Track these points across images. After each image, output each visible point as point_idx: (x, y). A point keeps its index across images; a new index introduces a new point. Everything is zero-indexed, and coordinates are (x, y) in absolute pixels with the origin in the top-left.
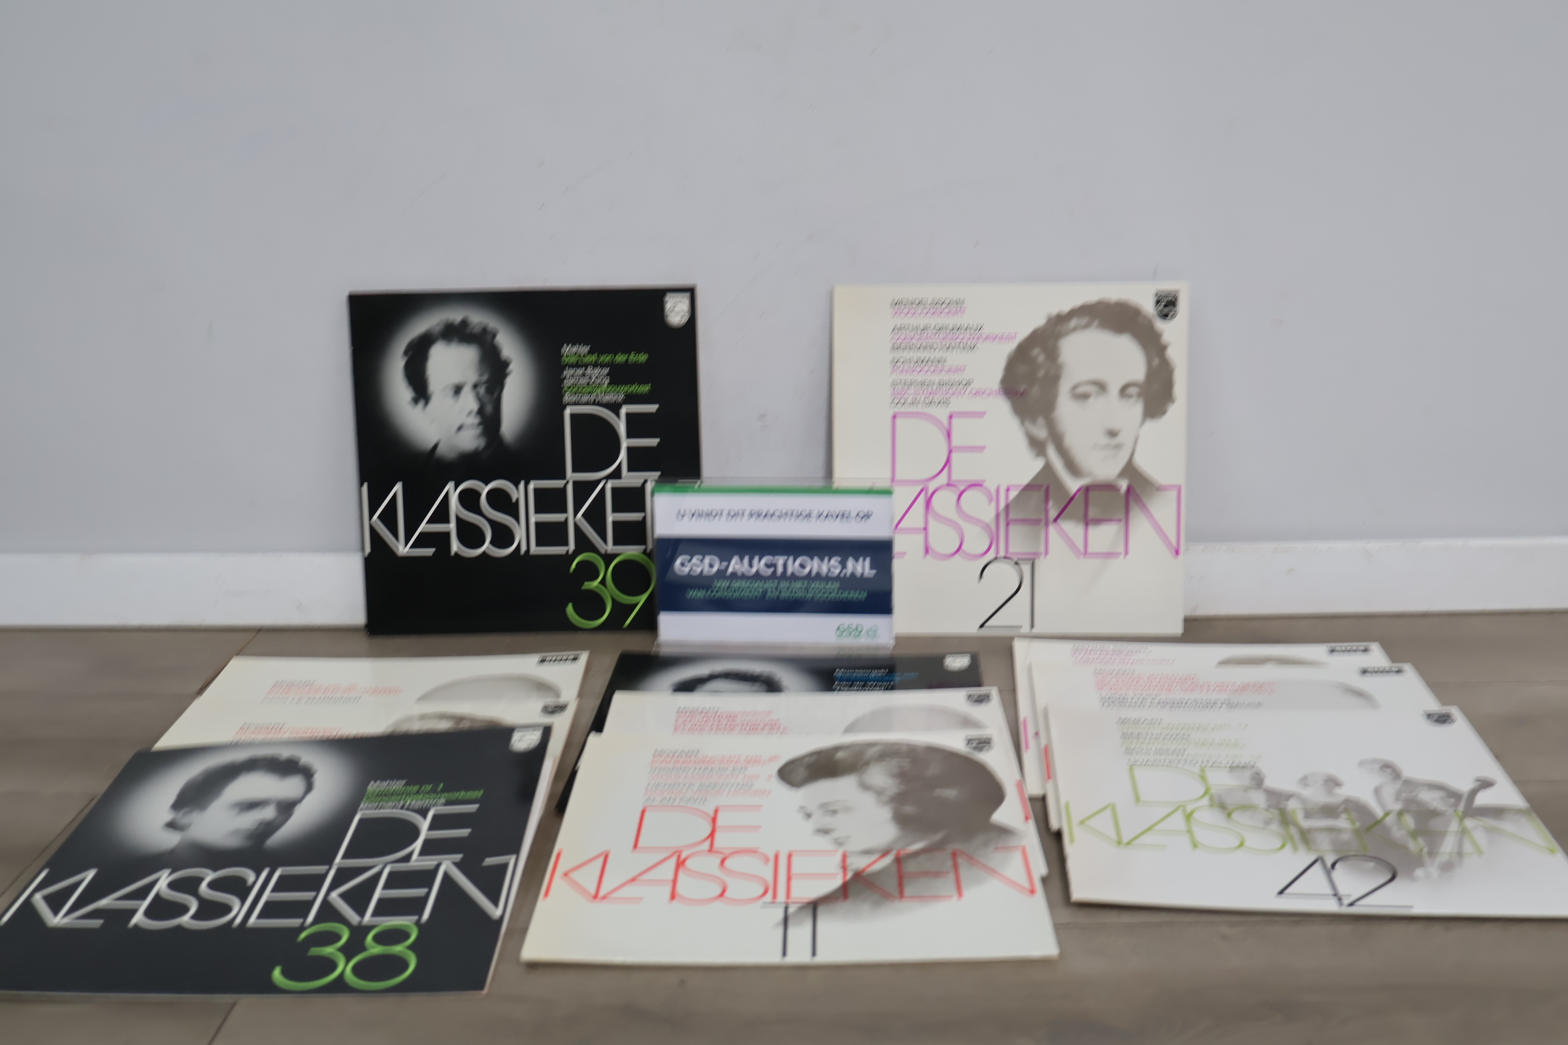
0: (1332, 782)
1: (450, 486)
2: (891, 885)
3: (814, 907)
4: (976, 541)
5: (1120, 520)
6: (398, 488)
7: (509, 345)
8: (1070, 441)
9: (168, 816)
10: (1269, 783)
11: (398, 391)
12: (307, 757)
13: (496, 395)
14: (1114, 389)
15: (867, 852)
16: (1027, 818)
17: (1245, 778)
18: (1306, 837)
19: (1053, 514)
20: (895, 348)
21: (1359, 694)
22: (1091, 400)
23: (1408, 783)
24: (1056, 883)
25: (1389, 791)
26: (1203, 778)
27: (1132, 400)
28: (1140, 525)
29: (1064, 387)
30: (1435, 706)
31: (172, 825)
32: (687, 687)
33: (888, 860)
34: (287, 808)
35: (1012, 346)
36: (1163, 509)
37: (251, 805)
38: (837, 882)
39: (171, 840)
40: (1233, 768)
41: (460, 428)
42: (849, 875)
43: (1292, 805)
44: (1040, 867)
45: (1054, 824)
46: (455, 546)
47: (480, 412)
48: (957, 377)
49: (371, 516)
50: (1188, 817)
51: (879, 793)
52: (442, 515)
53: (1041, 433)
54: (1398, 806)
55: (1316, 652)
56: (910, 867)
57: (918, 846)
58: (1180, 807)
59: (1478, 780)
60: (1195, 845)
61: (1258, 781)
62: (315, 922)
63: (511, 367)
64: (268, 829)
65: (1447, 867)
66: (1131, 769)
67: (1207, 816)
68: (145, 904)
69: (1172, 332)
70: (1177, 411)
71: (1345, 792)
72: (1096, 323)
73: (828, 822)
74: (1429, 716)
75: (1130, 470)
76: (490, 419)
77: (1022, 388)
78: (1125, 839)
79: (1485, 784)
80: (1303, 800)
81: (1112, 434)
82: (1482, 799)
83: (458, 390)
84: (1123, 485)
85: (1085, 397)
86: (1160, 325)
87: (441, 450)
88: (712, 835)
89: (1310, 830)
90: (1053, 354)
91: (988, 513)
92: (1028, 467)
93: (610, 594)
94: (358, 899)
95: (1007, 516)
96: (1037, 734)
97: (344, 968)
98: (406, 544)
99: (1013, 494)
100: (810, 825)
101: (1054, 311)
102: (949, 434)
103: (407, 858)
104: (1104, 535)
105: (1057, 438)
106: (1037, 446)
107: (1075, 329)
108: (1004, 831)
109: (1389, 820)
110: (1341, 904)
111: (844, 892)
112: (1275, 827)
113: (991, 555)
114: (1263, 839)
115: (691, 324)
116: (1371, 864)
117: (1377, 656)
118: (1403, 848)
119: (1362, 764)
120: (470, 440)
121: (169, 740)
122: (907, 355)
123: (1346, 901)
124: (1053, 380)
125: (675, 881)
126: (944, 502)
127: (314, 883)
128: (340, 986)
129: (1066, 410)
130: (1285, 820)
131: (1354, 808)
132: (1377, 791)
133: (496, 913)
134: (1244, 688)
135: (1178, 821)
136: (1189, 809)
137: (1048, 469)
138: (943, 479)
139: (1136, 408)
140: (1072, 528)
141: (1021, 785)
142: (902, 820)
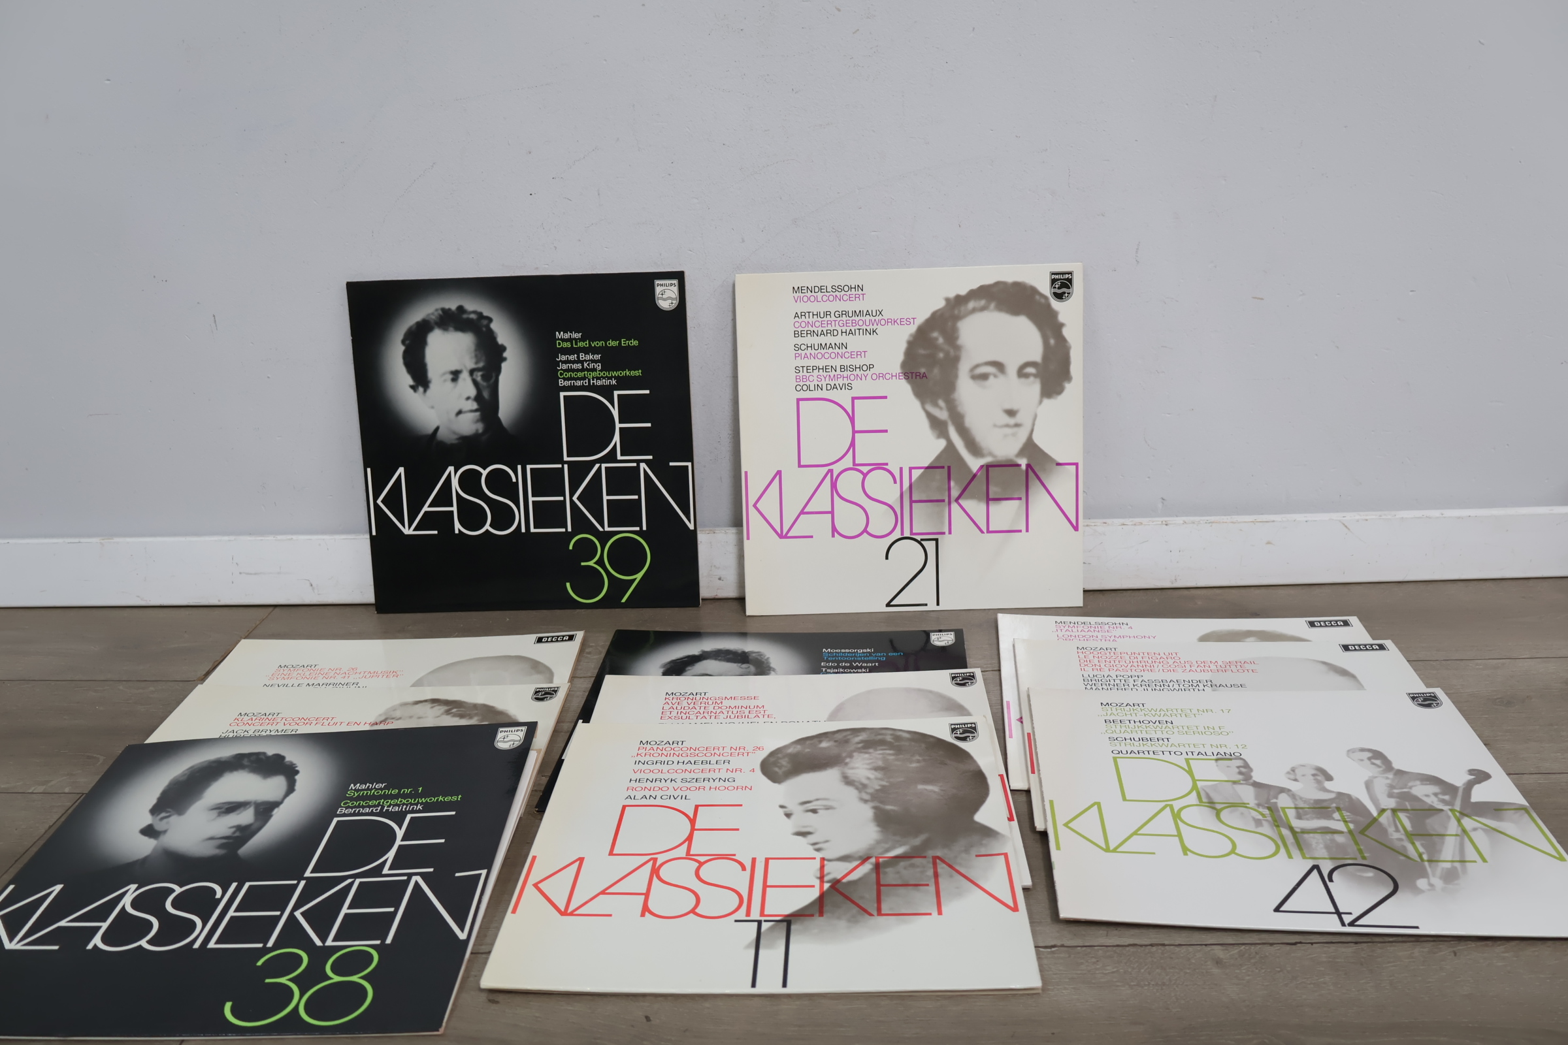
0: (1323, 775)
1: (451, 469)
2: (867, 897)
3: (788, 922)
4: (882, 521)
5: (1020, 499)
6: (401, 470)
7: (504, 332)
8: (969, 422)
9: (147, 820)
10: (1257, 777)
11: (399, 378)
12: (292, 755)
13: (493, 380)
14: (1012, 370)
15: (845, 858)
16: (1011, 819)
17: (1230, 771)
18: (1299, 839)
19: (955, 493)
20: (796, 334)
21: (1344, 673)
22: (991, 379)
23: (1400, 773)
24: (1042, 895)
25: (1381, 785)
26: (1190, 772)
27: (1032, 379)
28: (1040, 502)
29: (964, 369)
30: (1421, 688)
31: (149, 831)
32: (676, 668)
33: (867, 867)
34: (265, 810)
35: (912, 329)
36: (1062, 485)
37: (231, 808)
38: (814, 894)
39: (145, 847)
40: (1220, 758)
41: (460, 412)
42: (826, 886)
43: (1283, 801)
44: (1024, 877)
45: (1039, 826)
46: (458, 526)
47: (478, 398)
48: (858, 362)
49: (376, 498)
50: (1176, 816)
51: (861, 787)
52: (444, 497)
53: (942, 414)
54: (1391, 803)
55: (1296, 625)
56: (890, 876)
57: (899, 851)
58: (1168, 805)
59: (1471, 772)
60: (1185, 850)
61: (1245, 771)
62: (277, 946)
63: (505, 355)
64: (245, 833)
65: (1450, 877)
66: (1115, 759)
67: (1197, 815)
68: (105, 926)
69: (1068, 312)
70: (1073, 389)
71: (1334, 786)
72: (993, 305)
73: (810, 821)
74: (1413, 698)
75: (1030, 448)
76: (487, 403)
77: (923, 370)
78: (1112, 846)
79: (1481, 776)
80: (1293, 796)
81: (1011, 413)
82: (1480, 794)
83: (455, 375)
84: (1023, 462)
85: (984, 377)
86: (1055, 304)
87: (443, 435)
88: (690, 838)
89: (1304, 831)
90: (952, 337)
91: (891, 493)
92: (930, 448)
93: (608, 573)
94: (322, 918)
95: (910, 496)
96: (1021, 720)
97: (299, 1001)
98: (409, 528)
99: (916, 474)
100: (790, 825)
101: (952, 295)
102: (852, 419)
103: (377, 871)
104: (1005, 513)
105: (958, 419)
106: (938, 426)
107: (974, 310)
108: (988, 833)
109: (1384, 819)
110: (1343, 924)
111: (819, 907)
112: (1267, 829)
113: (897, 534)
114: (1256, 844)
115: (681, 310)
116: (1370, 873)
117: (1357, 632)
118: (1403, 853)
119: (1350, 752)
120: (469, 424)
121: (161, 735)
122: (809, 340)
123: (1347, 919)
124: (953, 362)
125: (647, 895)
126: (849, 484)
127: (279, 898)
128: (293, 1024)
129: (966, 391)
130: (1277, 820)
131: (1347, 804)
132: (1368, 785)
133: (462, 936)
134: (1227, 667)
135: (1165, 822)
136: (1177, 805)
137: (950, 447)
138: (847, 462)
139: (1035, 387)
140: (975, 507)
141: (1004, 778)
142: (883, 819)
